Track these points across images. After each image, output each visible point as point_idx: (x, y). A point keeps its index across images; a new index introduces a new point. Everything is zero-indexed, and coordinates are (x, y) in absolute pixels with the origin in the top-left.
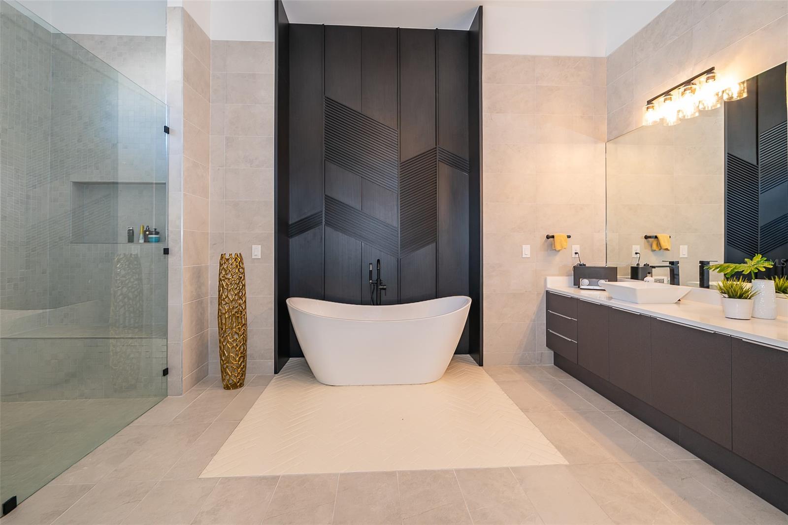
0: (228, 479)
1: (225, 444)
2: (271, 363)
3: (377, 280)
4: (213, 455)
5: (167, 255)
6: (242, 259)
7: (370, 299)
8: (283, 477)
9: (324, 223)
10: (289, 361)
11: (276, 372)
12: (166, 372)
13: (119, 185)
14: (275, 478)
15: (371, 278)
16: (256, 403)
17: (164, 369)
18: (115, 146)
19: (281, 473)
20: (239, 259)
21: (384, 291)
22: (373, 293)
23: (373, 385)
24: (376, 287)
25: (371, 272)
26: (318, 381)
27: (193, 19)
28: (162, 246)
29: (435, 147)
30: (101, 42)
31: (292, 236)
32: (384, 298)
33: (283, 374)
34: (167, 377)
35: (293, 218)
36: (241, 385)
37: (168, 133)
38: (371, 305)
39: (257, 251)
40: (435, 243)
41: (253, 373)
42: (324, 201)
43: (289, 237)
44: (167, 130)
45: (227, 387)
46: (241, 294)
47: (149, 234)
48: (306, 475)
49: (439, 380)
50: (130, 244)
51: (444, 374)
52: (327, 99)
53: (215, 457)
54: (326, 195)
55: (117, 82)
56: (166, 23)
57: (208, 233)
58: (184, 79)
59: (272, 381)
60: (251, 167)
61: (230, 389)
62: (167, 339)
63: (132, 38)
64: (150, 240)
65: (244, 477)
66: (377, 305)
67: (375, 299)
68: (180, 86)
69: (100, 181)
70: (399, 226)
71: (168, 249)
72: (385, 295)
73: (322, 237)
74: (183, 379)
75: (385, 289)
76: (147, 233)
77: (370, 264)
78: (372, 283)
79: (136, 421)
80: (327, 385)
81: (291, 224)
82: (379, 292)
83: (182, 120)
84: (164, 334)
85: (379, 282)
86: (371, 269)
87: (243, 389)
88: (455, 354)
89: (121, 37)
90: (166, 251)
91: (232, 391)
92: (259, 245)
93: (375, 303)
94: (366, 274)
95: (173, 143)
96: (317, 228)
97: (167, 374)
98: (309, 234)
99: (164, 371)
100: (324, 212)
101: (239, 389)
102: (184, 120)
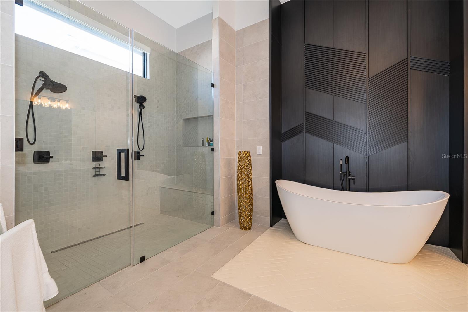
0: (224, 284)
1: (229, 262)
2: (268, 219)
3: (346, 172)
4: (222, 266)
5: (213, 152)
6: (249, 154)
7: (341, 186)
8: (254, 296)
9: (305, 131)
10: (281, 220)
11: (271, 225)
12: (213, 213)
13: (199, 119)
14: (249, 295)
15: (341, 169)
16: (254, 242)
17: (212, 211)
18: (197, 99)
19: (254, 293)
20: (248, 154)
21: (353, 180)
22: (343, 181)
23: (338, 251)
24: (345, 176)
25: (341, 165)
26: (296, 238)
27: (225, 22)
28: (211, 147)
29: (407, 57)
30: (192, 51)
31: (283, 141)
32: (352, 186)
33: (275, 227)
34: (214, 216)
35: (284, 129)
36: (249, 228)
37: (213, 87)
38: (341, 190)
39: (260, 150)
40: (406, 142)
41: (258, 223)
42: (305, 116)
43: (282, 142)
44: (213, 85)
45: (242, 229)
46: (249, 175)
47: (210, 142)
48: (268, 302)
49: (407, 263)
50: (203, 147)
51: (413, 259)
52: (307, 45)
53: (222, 268)
54: (306, 112)
55: (198, 69)
56: (212, 29)
57: (235, 140)
58: (220, 56)
59: (267, 231)
60: (257, 99)
61: (243, 230)
62: (214, 196)
63: (202, 44)
64: (210, 145)
65: (232, 287)
66: (346, 190)
67: (345, 186)
68: (218, 60)
69: (192, 117)
70: (367, 130)
71: (214, 148)
72: (354, 184)
73: (303, 141)
74: (221, 219)
75: (354, 179)
76: (210, 141)
77: (340, 159)
78: (342, 174)
79: (197, 235)
80: (302, 242)
81: (283, 133)
82: (348, 181)
83: (219, 79)
84: (212, 193)
85: (348, 173)
86: (341, 163)
87: (249, 231)
88: (426, 243)
89: (198, 45)
90: (213, 150)
91: (243, 231)
92: (261, 146)
93: (345, 188)
94: (337, 167)
95: (215, 91)
96: (300, 134)
97: (214, 214)
98: (294, 139)
99: (212, 212)
100: (304, 124)
101: (248, 231)
102: (220, 79)
